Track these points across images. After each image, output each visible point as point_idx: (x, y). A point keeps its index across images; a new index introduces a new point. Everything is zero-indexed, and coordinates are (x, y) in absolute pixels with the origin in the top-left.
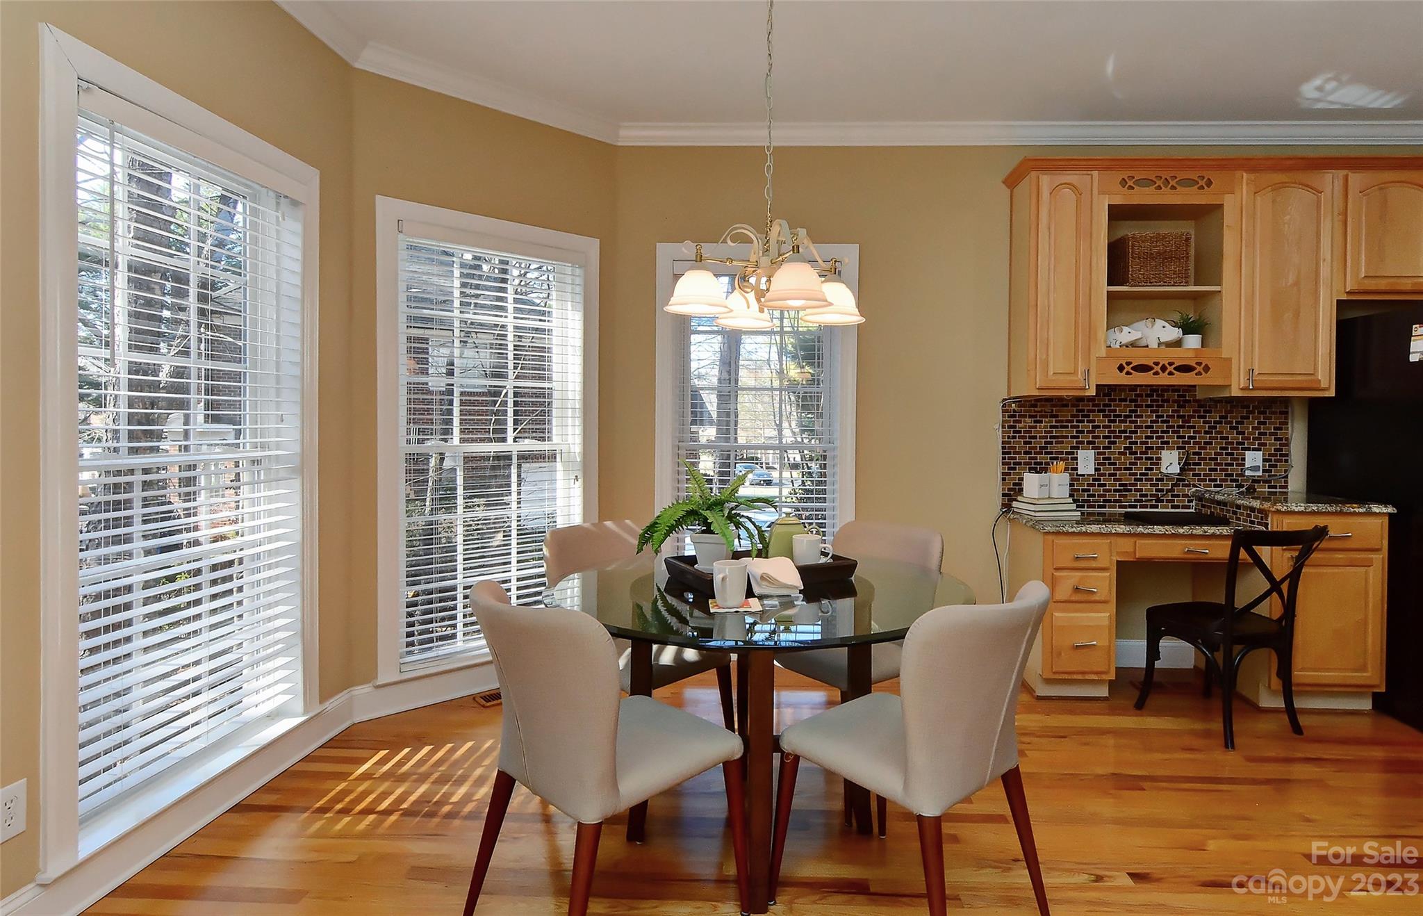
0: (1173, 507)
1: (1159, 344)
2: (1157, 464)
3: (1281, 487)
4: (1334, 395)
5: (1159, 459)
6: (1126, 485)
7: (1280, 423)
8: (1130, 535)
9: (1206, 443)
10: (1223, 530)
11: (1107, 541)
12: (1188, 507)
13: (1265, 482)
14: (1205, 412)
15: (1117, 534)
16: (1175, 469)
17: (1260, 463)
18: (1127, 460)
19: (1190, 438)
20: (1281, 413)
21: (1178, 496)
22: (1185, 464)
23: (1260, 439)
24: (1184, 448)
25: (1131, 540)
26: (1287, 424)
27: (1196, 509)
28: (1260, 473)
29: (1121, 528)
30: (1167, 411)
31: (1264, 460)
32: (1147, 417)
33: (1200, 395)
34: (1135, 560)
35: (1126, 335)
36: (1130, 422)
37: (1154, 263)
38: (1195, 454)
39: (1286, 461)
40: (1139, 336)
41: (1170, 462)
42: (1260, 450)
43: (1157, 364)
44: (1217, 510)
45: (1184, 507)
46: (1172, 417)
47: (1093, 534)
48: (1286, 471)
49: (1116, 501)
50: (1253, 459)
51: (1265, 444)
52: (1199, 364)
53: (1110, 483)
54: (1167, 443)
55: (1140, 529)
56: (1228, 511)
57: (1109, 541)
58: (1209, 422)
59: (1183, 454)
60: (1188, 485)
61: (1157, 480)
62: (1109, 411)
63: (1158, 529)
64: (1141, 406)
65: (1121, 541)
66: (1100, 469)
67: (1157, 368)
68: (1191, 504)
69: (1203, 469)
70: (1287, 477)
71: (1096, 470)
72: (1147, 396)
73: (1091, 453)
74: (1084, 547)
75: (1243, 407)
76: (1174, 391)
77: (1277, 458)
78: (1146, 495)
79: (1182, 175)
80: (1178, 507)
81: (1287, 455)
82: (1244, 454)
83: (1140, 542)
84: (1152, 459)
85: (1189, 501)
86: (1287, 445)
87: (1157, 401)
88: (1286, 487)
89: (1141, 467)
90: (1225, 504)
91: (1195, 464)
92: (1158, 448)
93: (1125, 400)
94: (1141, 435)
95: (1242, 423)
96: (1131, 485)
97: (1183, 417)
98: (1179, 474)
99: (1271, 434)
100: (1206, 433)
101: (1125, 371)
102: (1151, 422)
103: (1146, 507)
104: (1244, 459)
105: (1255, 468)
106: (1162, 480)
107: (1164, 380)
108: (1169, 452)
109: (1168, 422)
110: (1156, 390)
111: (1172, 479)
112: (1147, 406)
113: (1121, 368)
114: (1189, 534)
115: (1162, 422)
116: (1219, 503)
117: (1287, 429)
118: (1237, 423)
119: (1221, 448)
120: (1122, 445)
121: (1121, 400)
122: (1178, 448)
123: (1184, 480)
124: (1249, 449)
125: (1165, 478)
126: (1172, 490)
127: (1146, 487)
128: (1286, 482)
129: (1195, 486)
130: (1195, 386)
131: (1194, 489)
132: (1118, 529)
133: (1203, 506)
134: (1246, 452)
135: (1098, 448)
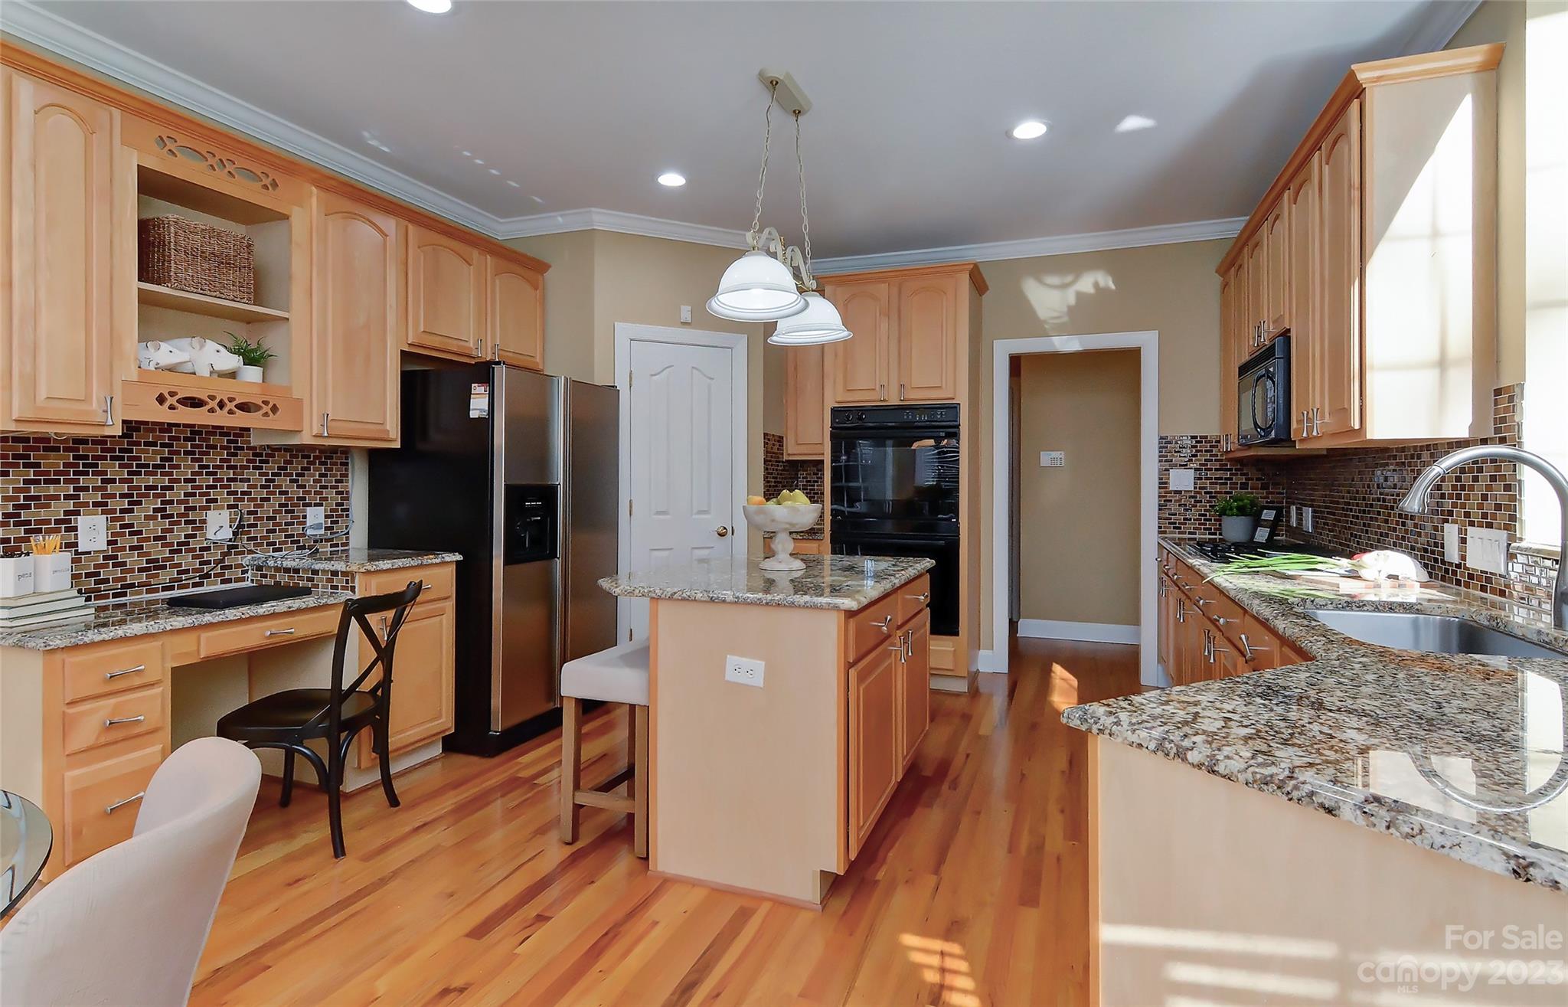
0: (223, 582)
1: (211, 372)
2: (201, 529)
3: (343, 545)
4: (399, 447)
5: (204, 522)
6: (157, 560)
7: (341, 475)
8: (193, 628)
9: (262, 500)
10: (309, 601)
11: (156, 644)
12: (242, 580)
13: (327, 540)
14: (261, 461)
15: (174, 631)
16: (227, 534)
17: (322, 520)
18: (156, 527)
19: (243, 493)
20: (342, 464)
21: (230, 567)
22: (240, 526)
23: (321, 493)
24: (236, 506)
25: (192, 637)
26: (347, 476)
27: (252, 581)
28: (322, 532)
29: (180, 622)
30: (213, 459)
31: (326, 517)
32: (186, 467)
33: (255, 441)
34: (199, 661)
35: (166, 353)
36: (162, 474)
37: (206, 266)
38: (249, 513)
39: (347, 516)
40: (187, 359)
41: (218, 525)
42: (321, 505)
43: (212, 398)
44: (284, 579)
45: (237, 580)
46: (221, 467)
47: (136, 638)
48: (347, 527)
49: (141, 585)
50: (315, 516)
51: (326, 499)
52: (266, 403)
53: (133, 560)
54: (215, 501)
55: (208, 618)
56: (301, 579)
57: (161, 643)
58: (267, 474)
59: (236, 514)
60: (242, 553)
61: (201, 549)
62: (129, 458)
63: (231, 614)
64: (178, 453)
65: (177, 639)
66: (116, 542)
67: (214, 404)
68: (246, 575)
69: (260, 531)
70: (348, 533)
71: (109, 543)
72: (186, 439)
73: (101, 520)
74: (122, 659)
75: (304, 457)
76: (222, 434)
77: (340, 512)
78: (187, 572)
79: (241, 162)
80: (229, 581)
81: (347, 510)
82: (305, 511)
83: (205, 636)
84: (194, 522)
85: (243, 572)
86: (347, 499)
87: (201, 446)
88: (347, 544)
89: (179, 534)
90: (296, 571)
91: (250, 526)
92: (202, 508)
93: (154, 444)
94: (179, 492)
95: (303, 475)
96: (164, 559)
97: (234, 467)
98: (230, 540)
99: (333, 487)
100: (262, 487)
101: (167, 404)
102: (193, 474)
103: (186, 586)
104: (305, 517)
105: (318, 526)
106: (208, 549)
107: (221, 419)
108: (217, 512)
109: (215, 474)
110: (200, 433)
111: (222, 547)
112: (187, 453)
113: (161, 399)
114: (272, 614)
115: (207, 474)
116: (287, 570)
117: (347, 481)
118: (297, 475)
119: (281, 505)
120: (150, 505)
121: (147, 444)
122: (230, 507)
123: (236, 547)
124: (309, 505)
125: (212, 545)
126: (222, 561)
127: (186, 560)
128: (347, 539)
129: (251, 552)
130: (248, 429)
131: (250, 557)
132: (174, 623)
133: (264, 576)
134: (308, 508)
135: (114, 511)
